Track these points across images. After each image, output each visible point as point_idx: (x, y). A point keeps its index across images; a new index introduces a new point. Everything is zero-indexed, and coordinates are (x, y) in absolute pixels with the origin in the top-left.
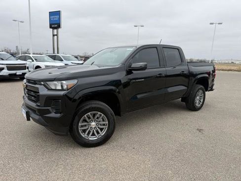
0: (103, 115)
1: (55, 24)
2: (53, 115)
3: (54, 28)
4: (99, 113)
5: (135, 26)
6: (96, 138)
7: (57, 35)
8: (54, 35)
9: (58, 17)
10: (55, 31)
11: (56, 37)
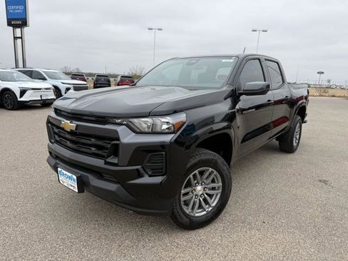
0: (215, 172)
1: (17, 20)
2: (146, 180)
3: (15, 26)
4: (211, 169)
5: (149, 29)
6: (205, 213)
7: (21, 38)
8: (15, 38)
9: (21, 7)
10: (18, 30)
11: (19, 41)
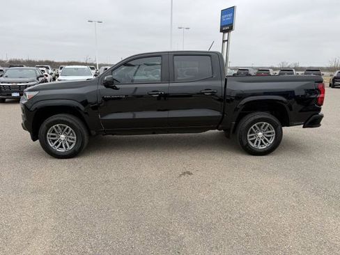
1: (227, 26)
3: (225, 32)
8: (224, 41)
9: (231, 15)
10: (227, 34)
11: (226, 43)
